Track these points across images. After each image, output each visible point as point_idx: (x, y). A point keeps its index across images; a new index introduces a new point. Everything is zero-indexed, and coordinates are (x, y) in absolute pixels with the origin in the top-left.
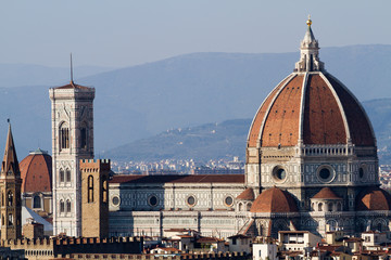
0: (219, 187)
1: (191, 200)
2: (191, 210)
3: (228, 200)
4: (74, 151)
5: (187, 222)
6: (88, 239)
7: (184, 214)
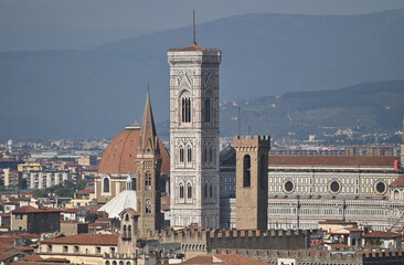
0: (368, 171)
1: (335, 186)
2: (334, 197)
3: (381, 187)
4: (198, 125)
5: (330, 212)
6: (247, 231)
7: (326, 202)
